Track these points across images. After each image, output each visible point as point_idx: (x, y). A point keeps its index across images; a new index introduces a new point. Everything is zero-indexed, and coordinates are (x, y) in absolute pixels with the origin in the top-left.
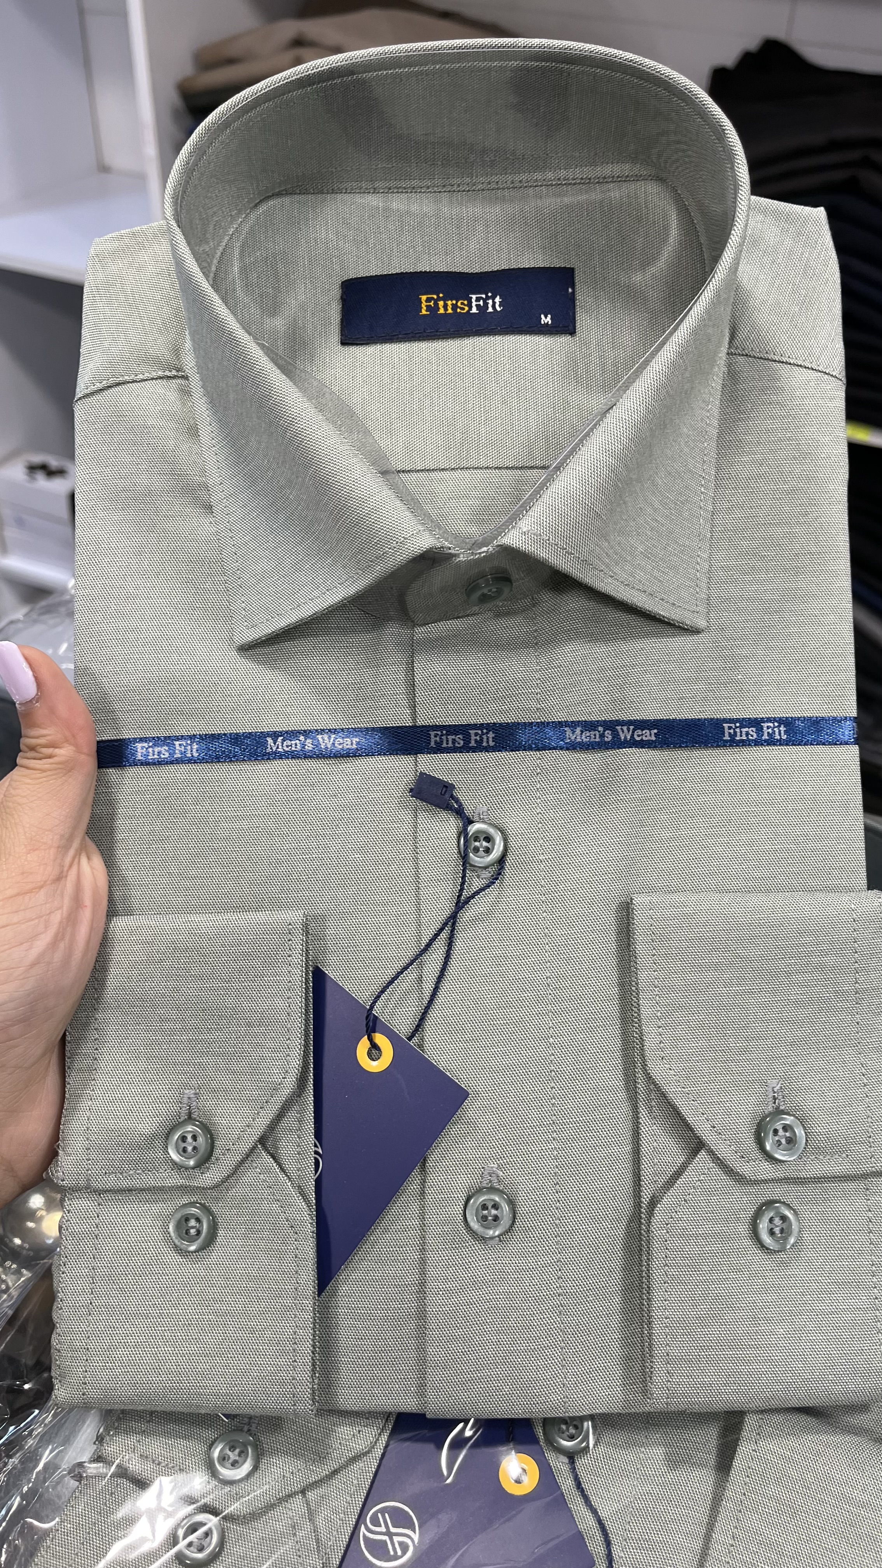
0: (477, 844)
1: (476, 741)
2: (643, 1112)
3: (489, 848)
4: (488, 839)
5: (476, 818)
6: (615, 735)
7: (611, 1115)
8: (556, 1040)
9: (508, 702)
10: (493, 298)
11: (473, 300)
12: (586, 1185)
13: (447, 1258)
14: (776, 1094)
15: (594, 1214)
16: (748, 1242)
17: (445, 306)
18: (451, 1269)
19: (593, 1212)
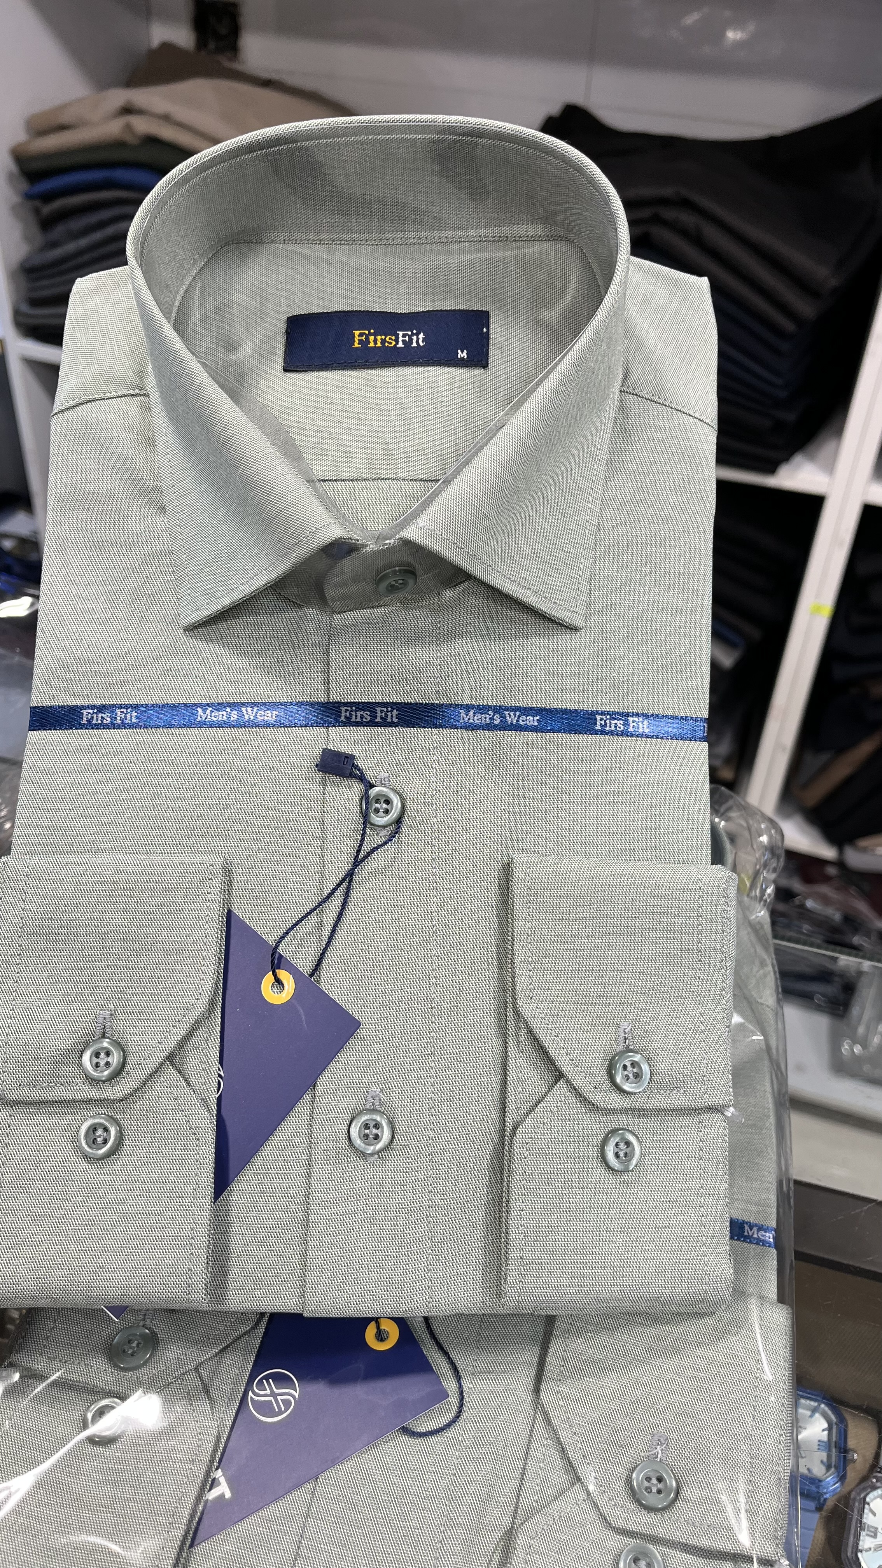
0: (378, 805)
1: (381, 717)
2: (512, 1045)
3: (388, 810)
4: (388, 802)
5: (378, 783)
6: (503, 717)
7: (483, 1048)
8: (438, 981)
9: (411, 684)
10: (417, 335)
11: (400, 336)
12: (458, 1109)
13: (330, 1172)
14: (627, 1035)
15: (464, 1136)
16: (596, 1163)
17: (375, 341)
18: (333, 1182)
19: (463, 1133)
